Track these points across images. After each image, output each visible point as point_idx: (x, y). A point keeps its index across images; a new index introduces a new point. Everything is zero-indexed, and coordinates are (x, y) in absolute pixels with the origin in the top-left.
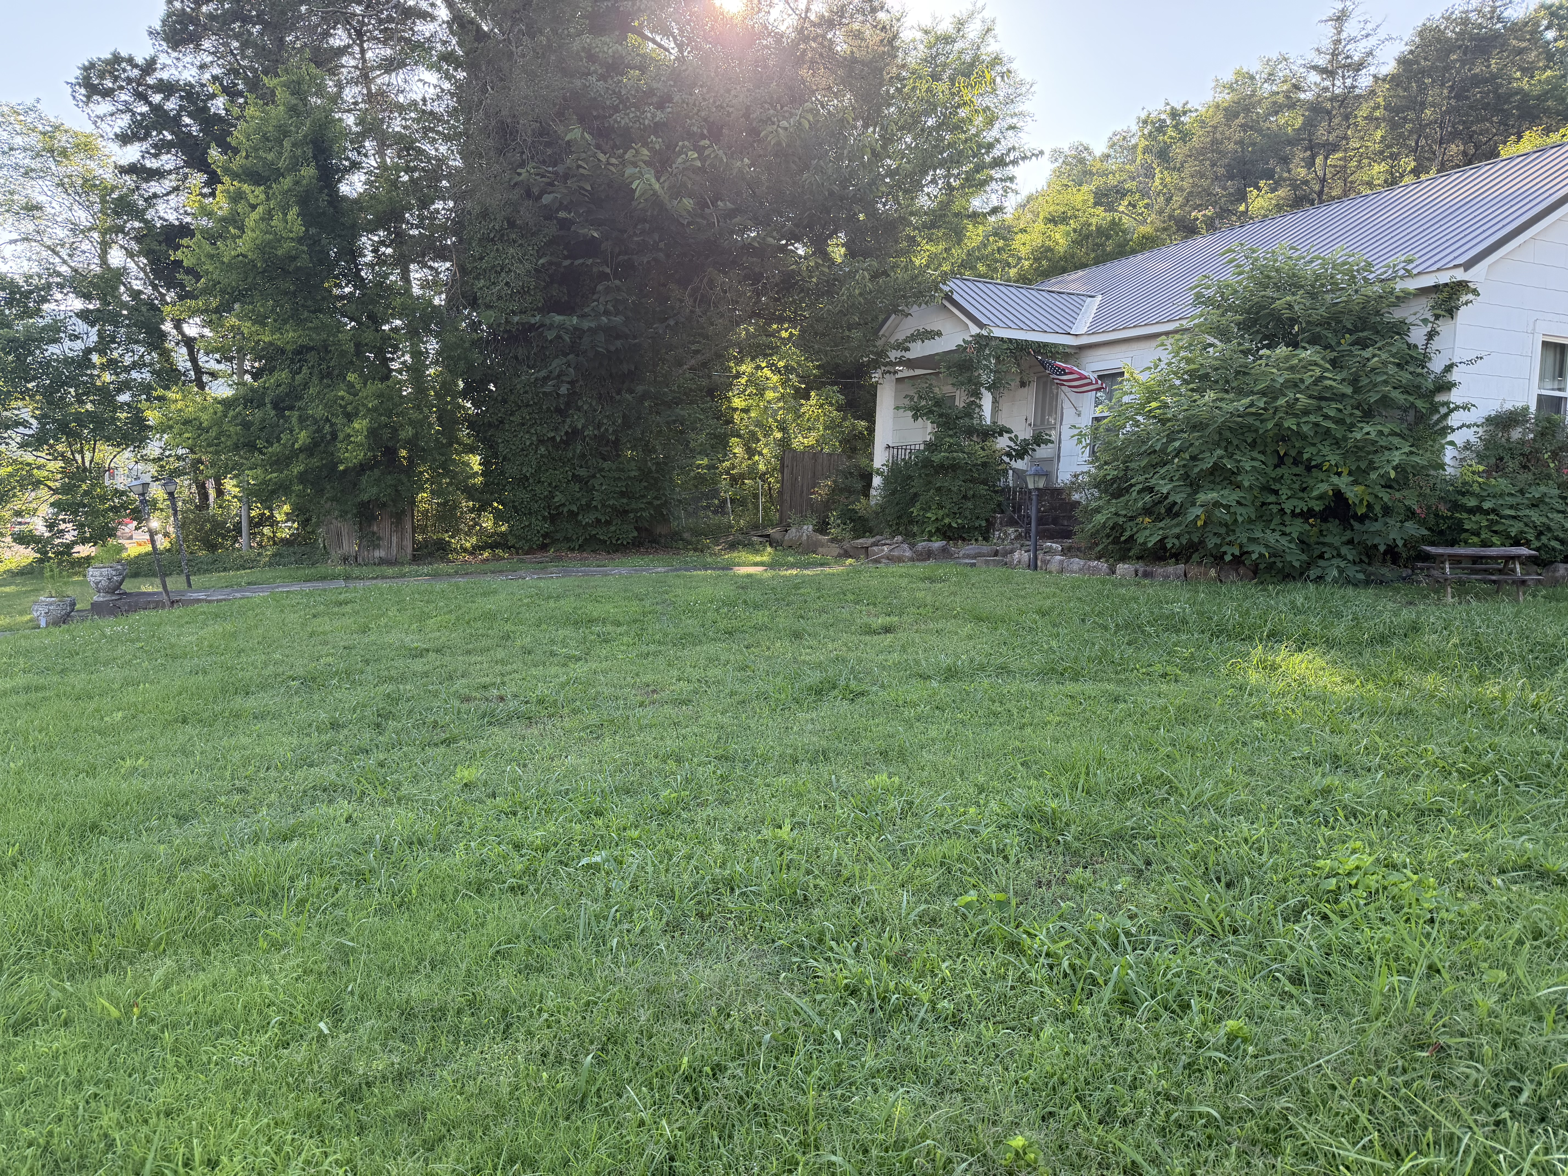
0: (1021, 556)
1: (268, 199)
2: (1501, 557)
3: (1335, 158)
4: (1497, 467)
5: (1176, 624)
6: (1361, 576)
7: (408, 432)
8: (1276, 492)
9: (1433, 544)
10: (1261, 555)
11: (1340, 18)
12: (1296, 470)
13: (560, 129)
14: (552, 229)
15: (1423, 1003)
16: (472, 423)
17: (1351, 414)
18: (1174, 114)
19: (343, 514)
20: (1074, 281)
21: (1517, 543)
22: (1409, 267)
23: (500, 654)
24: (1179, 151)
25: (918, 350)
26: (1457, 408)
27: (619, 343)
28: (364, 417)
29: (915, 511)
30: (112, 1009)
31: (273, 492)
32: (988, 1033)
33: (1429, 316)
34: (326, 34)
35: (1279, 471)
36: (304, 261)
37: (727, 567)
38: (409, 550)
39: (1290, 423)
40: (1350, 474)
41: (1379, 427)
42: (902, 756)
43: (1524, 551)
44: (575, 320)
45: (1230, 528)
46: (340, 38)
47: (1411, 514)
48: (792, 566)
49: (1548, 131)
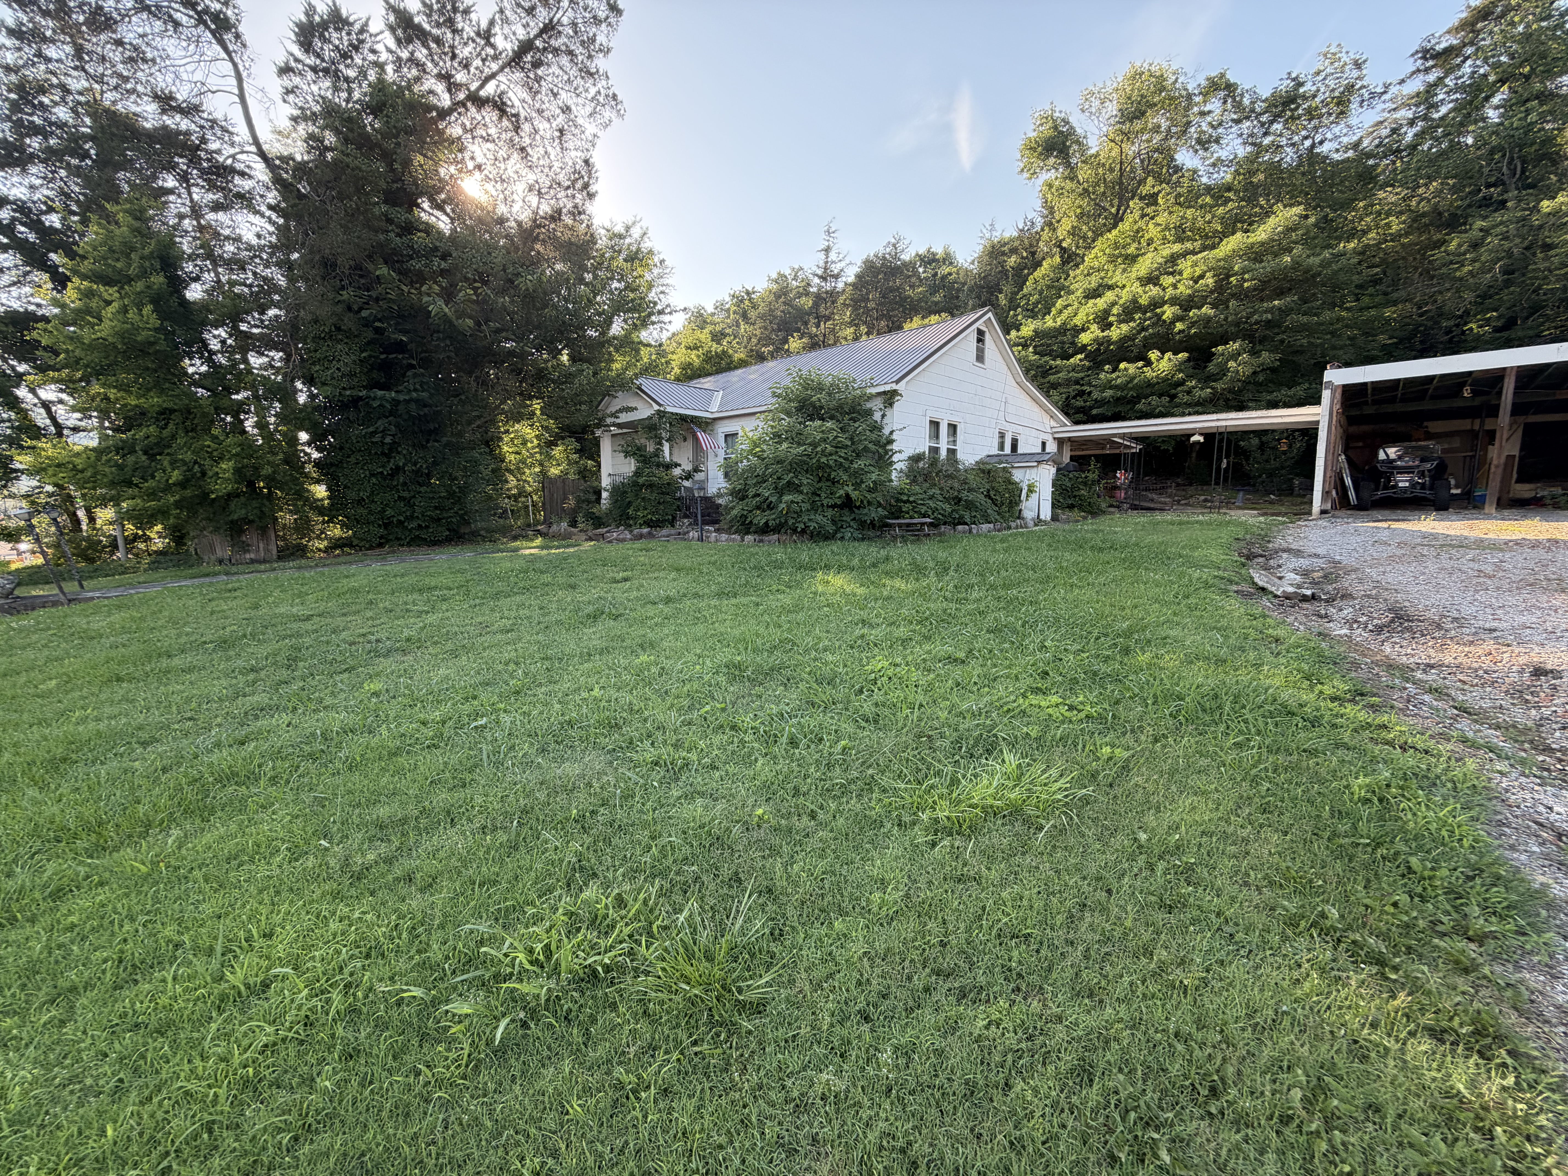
0: (694, 534)
1: (121, 298)
2: (919, 524)
3: (829, 324)
4: (914, 481)
5: (778, 565)
6: (860, 536)
7: (267, 470)
8: (819, 495)
9: (890, 519)
10: (814, 528)
11: (827, 250)
12: (828, 484)
13: (371, 267)
14: (369, 334)
15: (920, 720)
16: (318, 464)
17: (851, 455)
18: (748, 293)
19: (217, 530)
20: (707, 382)
21: (925, 516)
22: (872, 382)
23: (369, 614)
24: (752, 314)
25: (624, 418)
26: (896, 452)
27: (426, 410)
28: (230, 460)
29: (630, 511)
30: (142, 867)
31: (152, 516)
32: (731, 769)
33: (882, 406)
34: (155, 178)
35: (820, 484)
36: (162, 346)
37: (516, 550)
38: (275, 552)
39: (824, 460)
40: (853, 485)
41: (864, 462)
42: (652, 645)
43: (928, 520)
44: (393, 394)
45: (799, 514)
46: (170, 182)
47: (879, 505)
48: (558, 548)
49: (923, 318)
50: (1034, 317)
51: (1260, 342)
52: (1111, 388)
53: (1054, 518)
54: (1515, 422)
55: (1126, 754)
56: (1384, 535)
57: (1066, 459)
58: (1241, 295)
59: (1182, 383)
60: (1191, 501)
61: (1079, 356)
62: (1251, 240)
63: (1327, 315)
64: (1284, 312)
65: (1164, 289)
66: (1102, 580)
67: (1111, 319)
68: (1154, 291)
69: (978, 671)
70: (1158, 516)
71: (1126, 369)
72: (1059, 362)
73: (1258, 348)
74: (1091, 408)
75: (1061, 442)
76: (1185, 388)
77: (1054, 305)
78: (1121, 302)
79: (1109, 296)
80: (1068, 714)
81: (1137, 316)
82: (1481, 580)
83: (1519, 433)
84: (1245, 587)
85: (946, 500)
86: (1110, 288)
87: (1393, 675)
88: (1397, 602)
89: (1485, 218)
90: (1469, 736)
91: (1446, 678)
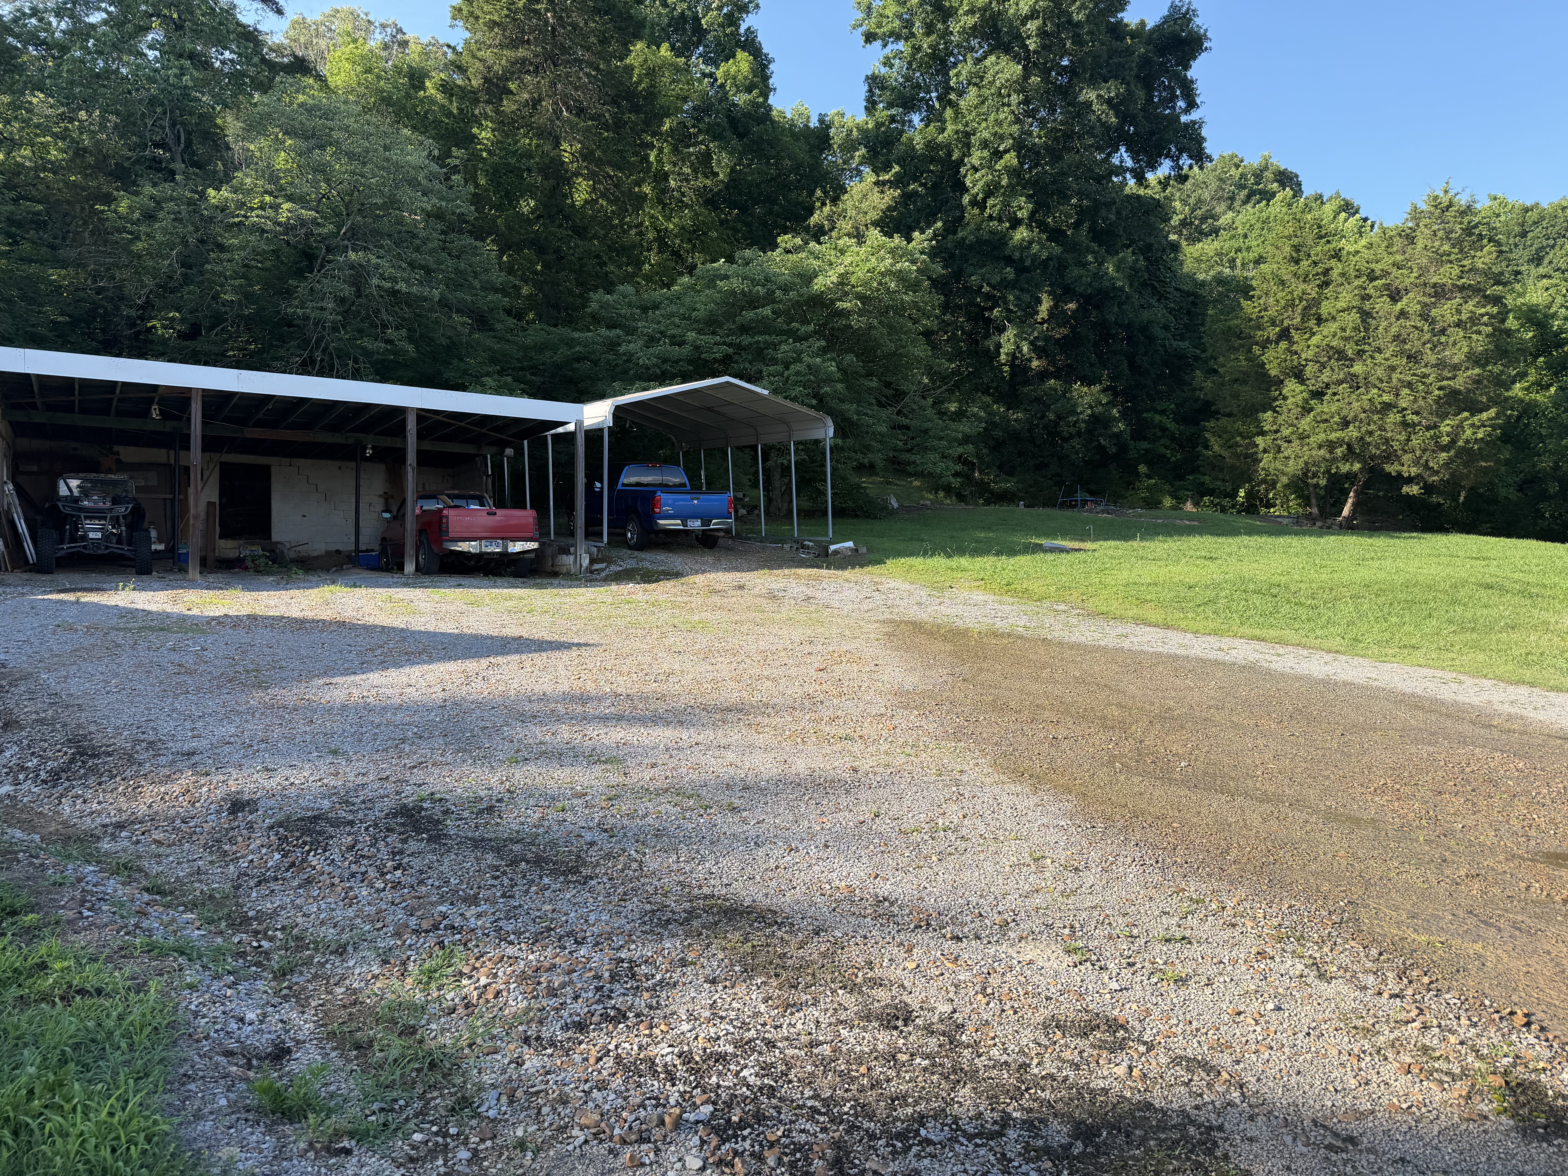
54: (209, 460)
56: (69, 615)
82: (183, 678)
87: (69, 856)
88: (79, 726)
89: (155, 185)
90: (158, 937)
91: (138, 842)
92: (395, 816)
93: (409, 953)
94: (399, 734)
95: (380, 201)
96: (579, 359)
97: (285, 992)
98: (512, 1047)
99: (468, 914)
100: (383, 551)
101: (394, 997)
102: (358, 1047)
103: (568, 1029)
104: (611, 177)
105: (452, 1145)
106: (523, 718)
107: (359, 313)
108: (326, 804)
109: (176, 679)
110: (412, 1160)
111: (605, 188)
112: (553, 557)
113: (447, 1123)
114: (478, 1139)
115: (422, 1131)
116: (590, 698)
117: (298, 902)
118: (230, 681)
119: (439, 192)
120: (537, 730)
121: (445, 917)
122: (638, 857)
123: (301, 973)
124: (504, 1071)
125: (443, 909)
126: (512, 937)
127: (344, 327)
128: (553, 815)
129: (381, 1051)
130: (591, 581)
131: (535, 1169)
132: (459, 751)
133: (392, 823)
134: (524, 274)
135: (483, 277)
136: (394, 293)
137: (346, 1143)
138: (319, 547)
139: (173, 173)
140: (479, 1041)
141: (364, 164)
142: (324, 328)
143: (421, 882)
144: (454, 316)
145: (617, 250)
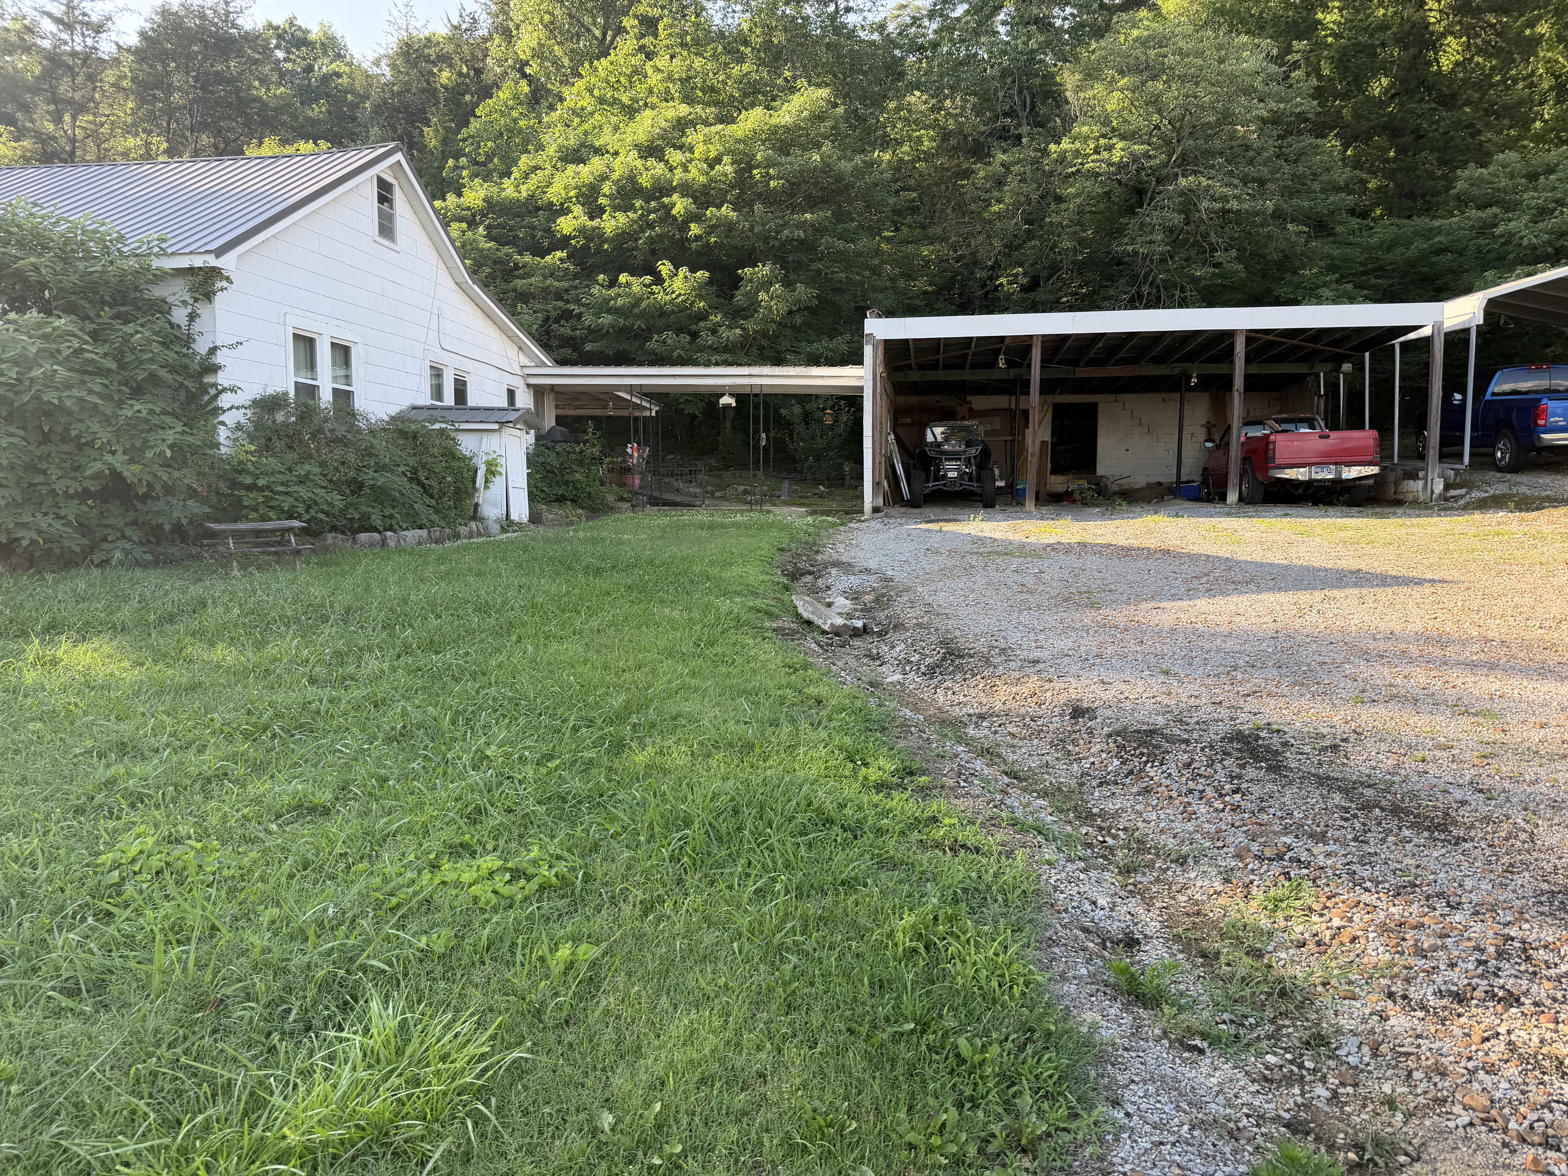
2: (278, 530)
3: (84, 119)
4: (267, 448)
6: (149, 557)
8: (44, 472)
9: (217, 521)
10: (33, 542)
12: (64, 448)
17: (119, 391)
21: (290, 517)
22: (164, 246)
26: (225, 390)
33: (187, 297)
35: (45, 449)
39: (50, 396)
40: (125, 452)
41: (150, 406)
43: (296, 523)
47: (193, 493)
49: (284, 142)
50: (487, 178)
51: (795, 270)
52: (609, 311)
53: (535, 518)
54: (1045, 402)
55: (595, 952)
56: (935, 541)
57: (549, 422)
58: (769, 198)
59: (702, 316)
60: (729, 492)
61: (559, 254)
62: (773, 121)
63: (865, 243)
64: (818, 230)
65: (671, 169)
66: (594, 623)
67: (602, 201)
68: (659, 169)
69: (354, 826)
70: (686, 516)
71: (628, 285)
72: (528, 258)
73: (792, 277)
74: (584, 340)
75: (539, 392)
76: (708, 324)
77: (515, 162)
78: (615, 176)
79: (597, 164)
80: (505, 891)
81: (638, 203)
82: (1024, 597)
83: (1049, 416)
84: (787, 622)
85: (334, 485)
86: (598, 151)
87: (945, 735)
88: (947, 631)
89: (1005, 151)
90: (1019, 814)
91: (996, 732)
92: (1231, 740)
93: (1252, 877)
94: (1230, 661)
95: (1212, 119)
96: (1440, 251)
97: (1130, 887)
98: (1374, 997)
99: (1315, 851)
100: (1205, 482)
101: (1239, 916)
102: (1204, 956)
103: (1442, 997)
104: (1492, 26)
105: (1308, 1078)
106: (1366, 656)
107: (1188, 240)
108: (1160, 721)
109: (1020, 597)
110: (1266, 1079)
111: (1484, 41)
112: (1397, 483)
113: (1302, 1055)
114: (1337, 1082)
115: (1275, 1054)
116: (1450, 642)
117: (1138, 807)
118: (1066, 601)
119: (1277, 94)
120: (1386, 671)
121: (1289, 849)
122: (1528, 827)
123: (1144, 874)
124: (1365, 1021)
125: (1288, 840)
126: (1368, 884)
127: (1171, 257)
128: (1410, 765)
129: (1228, 965)
130: (1445, 509)
131: (1406, 1133)
132: (1295, 685)
133: (1229, 747)
134: (1373, 165)
135: (1325, 177)
136: (1225, 212)
137: (1198, 1042)
138: (1140, 481)
139: (1019, 137)
140: (1334, 982)
141: (1197, 84)
142: (1152, 260)
143: (1262, 810)
144: (1289, 226)
145: (1496, 112)
